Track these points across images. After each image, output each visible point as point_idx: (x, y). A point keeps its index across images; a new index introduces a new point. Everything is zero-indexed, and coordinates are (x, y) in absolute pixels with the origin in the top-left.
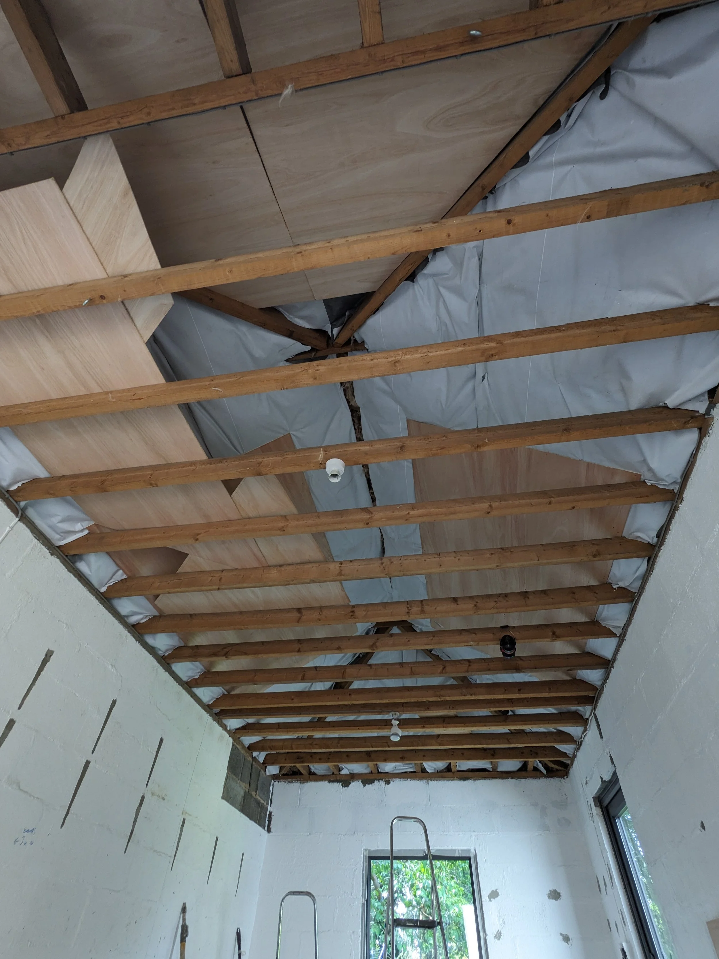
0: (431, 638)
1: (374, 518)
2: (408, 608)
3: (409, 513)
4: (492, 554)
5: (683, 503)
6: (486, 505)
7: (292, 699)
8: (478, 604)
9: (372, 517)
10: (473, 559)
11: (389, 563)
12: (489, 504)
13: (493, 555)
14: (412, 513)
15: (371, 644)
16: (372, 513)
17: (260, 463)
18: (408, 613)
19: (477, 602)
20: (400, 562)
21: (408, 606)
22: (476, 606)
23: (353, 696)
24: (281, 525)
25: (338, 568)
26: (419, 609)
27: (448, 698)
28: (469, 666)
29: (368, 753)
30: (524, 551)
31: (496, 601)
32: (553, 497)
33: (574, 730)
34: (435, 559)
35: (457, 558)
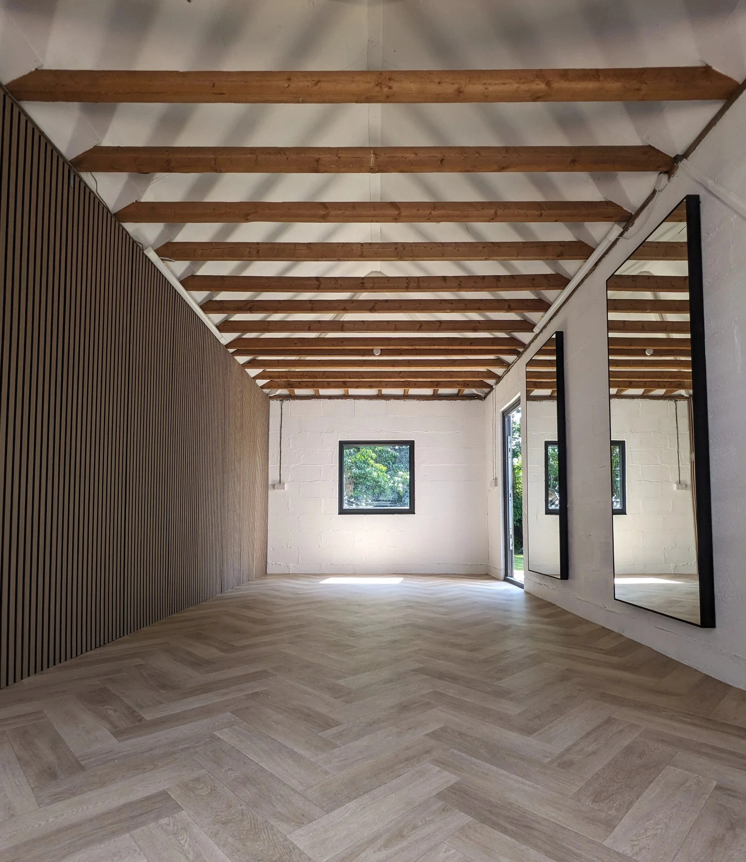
0: (418, 305)
1: (402, 214)
2: (407, 283)
3: (431, 213)
4: (484, 247)
5: (632, 227)
6: (492, 212)
7: (296, 344)
8: (461, 283)
9: (400, 213)
10: (469, 251)
11: (402, 249)
12: (495, 210)
13: (485, 249)
14: (434, 213)
15: (371, 307)
16: (400, 209)
17: (318, 161)
18: (407, 287)
19: (461, 282)
20: (411, 248)
21: (408, 281)
22: (460, 284)
23: (345, 343)
24: (322, 212)
25: (359, 249)
26: (415, 284)
27: (418, 347)
28: (440, 325)
29: (344, 382)
30: (509, 247)
31: (475, 282)
32: (544, 210)
33: (498, 371)
34: (439, 248)
35: (457, 249)
